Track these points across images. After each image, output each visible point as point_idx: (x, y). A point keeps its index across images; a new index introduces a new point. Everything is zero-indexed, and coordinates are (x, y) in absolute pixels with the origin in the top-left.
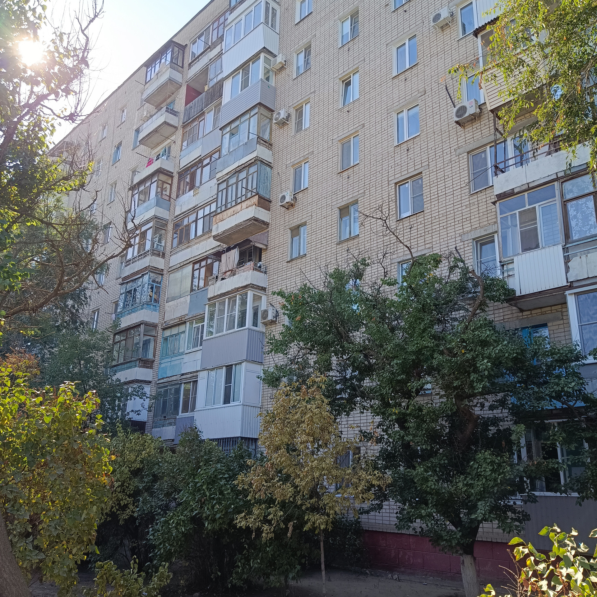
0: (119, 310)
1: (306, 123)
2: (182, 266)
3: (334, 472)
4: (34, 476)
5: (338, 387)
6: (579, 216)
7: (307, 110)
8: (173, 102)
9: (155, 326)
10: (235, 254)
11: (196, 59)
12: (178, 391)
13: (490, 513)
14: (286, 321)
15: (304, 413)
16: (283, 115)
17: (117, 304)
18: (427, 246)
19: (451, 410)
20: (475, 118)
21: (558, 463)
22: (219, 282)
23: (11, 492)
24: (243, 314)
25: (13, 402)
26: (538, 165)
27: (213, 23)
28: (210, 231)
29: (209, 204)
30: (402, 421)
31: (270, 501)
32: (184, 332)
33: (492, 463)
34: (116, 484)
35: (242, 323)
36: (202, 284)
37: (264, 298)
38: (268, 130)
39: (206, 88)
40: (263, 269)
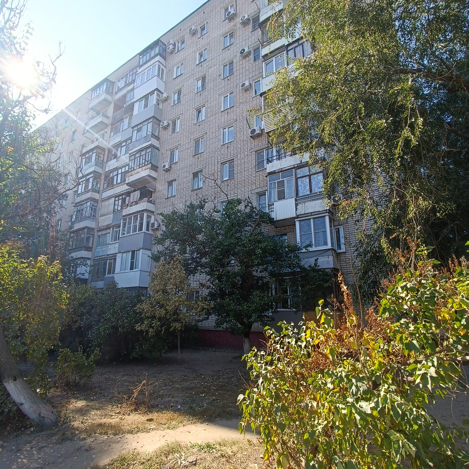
0: (73, 220)
1: (178, 129)
2: (109, 198)
3: (186, 303)
4: (22, 306)
5: (189, 262)
6: (303, 186)
7: (178, 122)
8: (107, 111)
9: (93, 229)
10: (137, 194)
11: (120, 90)
12: (105, 264)
13: (257, 318)
14: (164, 228)
15: (172, 274)
16: (166, 123)
17: (72, 217)
18: (235, 195)
19: (243, 272)
20: (259, 135)
21: (288, 295)
22: (129, 208)
23: (8, 314)
24: (141, 224)
25: (10, 266)
26: (286, 160)
27: (130, 72)
28: (125, 181)
29: (125, 166)
30: (219, 278)
31: (153, 317)
32: (109, 233)
33: (260, 296)
34: (71, 310)
35: (141, 229)
36: (119, 208)
37: (153, 217)
38: (158, 130)
39: (125, 106)
40: (153, 202)
